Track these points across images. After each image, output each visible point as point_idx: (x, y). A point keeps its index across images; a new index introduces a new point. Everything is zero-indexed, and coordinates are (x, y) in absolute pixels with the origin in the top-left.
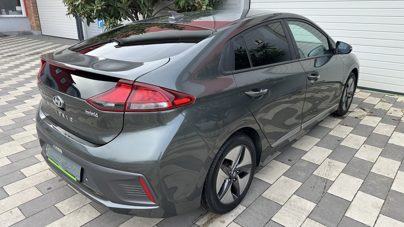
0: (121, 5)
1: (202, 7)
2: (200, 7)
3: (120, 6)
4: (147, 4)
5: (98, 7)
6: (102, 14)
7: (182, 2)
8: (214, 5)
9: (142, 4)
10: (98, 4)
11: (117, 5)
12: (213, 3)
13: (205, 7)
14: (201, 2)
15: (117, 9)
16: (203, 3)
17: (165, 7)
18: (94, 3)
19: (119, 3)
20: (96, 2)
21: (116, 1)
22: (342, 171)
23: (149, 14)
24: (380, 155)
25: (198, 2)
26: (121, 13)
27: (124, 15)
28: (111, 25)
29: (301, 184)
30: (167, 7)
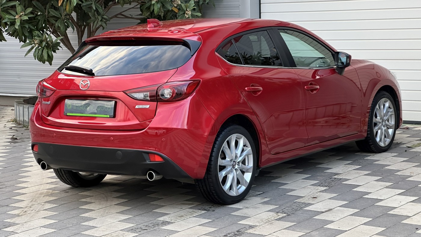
0: (57, 13)
1: (184, 13)
2: (181, 13)
4: (100, 11)
5: (21, 16)
6: (27, 26)
7: (156, 6)
8: (200, 9)
9: (93, 11)
10: (21, 12)
11: (49, 12)
12: (198, 5)
13: (190, 13)
14: (183, 5)
15: (48, 19)
16: (186, 7)
17: (118, 15)
18: (15, 11)
19: (52, 10)
20: (19, 9)
21: (48, 6)
22: (364, 175)
23: (104, 25)
24: (413, 167)
25: (178, 5)
26: (56, 25)
27: (62, 28)
28: (44, 43)
29: (318, 182)
30: (120, 14)
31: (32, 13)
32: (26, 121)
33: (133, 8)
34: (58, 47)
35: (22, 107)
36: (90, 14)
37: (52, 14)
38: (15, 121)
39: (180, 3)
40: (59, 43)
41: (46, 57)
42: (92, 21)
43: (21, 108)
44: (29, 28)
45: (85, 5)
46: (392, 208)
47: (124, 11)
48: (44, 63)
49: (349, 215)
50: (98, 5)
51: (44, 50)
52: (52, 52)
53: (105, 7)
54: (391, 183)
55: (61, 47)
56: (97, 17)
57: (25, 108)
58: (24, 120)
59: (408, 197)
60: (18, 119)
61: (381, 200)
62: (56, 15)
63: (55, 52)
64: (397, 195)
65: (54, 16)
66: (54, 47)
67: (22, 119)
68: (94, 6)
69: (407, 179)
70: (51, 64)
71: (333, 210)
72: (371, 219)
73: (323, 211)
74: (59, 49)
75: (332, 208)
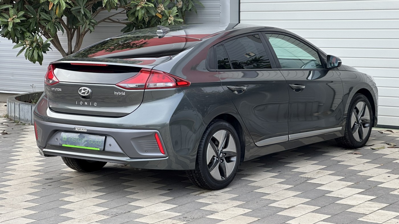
0: (48, 16)
1: (167, 19)
2: (164, 19)
3: (45, 18)
4: (88, 15)
5: (13, 19)
6: (19, 29)
7: (140, 12)
8: (183, 16)
9: (81, 15)
10: (14, 16)
11: (40, 16)
12: (182, 12)
13: (172, 19)
14: (166, 11)
15: (39, 22)
16: (170, 13)
17: (105, 19)
18: (8, 14)
19: (43, 13)
20: (12, 12)
21: (39, 10)
22: (328, 175)
23: (92, 28)
24: (375, 168)
25: (162, 11)
26: (47, 27)
27: (52, 31)
28: (35, 44)
29: (285, 180)
30: (108, 18)
31: (24, 16)
32: (16, 116)
33: (120, 13)
34: (48, 48)
35: (14, 103)
36: (79, 18)
37: (43, 17)
38: (7, 116)
39: (164, 9)
40: (49, 44)
41: (36, 57)
42: (81, 25)
43: (13, 105)
44: (21, 30)
45: (75, 10)
46: (351, 206)
47: (111, 16)
48: (34, 63)
49: (310, 212)
50: (86, 10)
51: (35, 51)
52: (43, 53)
53: (94, 12)
54: (353, 182)
55: (51, 48)
56: (85, 21)
57: (16, 104)
58: (15, 116)
59: (367, 196)
60: (10, 115)
61: (341, 199)
62: (46, 19)
63: (45, 52)
64: (357, 194)
65: (45, 19)
66: (44, 48)
67: (13, 115)
68: (83, 10)
69: (368, 179)
70: (41, 64)
71: (296, 207)
72: (330, 216)
73: (287, 207)
74: (49, 50)
75: (295, 205)
